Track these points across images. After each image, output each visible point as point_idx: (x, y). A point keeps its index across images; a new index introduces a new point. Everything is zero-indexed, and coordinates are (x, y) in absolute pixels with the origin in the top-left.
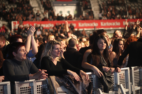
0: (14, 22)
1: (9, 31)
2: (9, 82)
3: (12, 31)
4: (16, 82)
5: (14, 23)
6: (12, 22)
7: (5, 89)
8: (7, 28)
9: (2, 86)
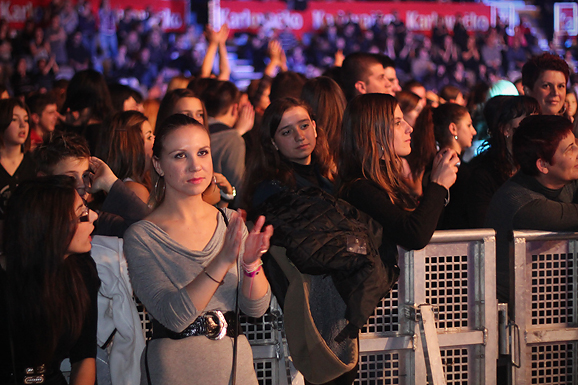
0: (565, 5)
1: (543, 44)
2: (493, 232)
3: (556, 42)
4: (516, 234)
5: (563, 10)
6: (557, 8)
7: (476, 255)
8: (534, 31)
9: (467, 245)
